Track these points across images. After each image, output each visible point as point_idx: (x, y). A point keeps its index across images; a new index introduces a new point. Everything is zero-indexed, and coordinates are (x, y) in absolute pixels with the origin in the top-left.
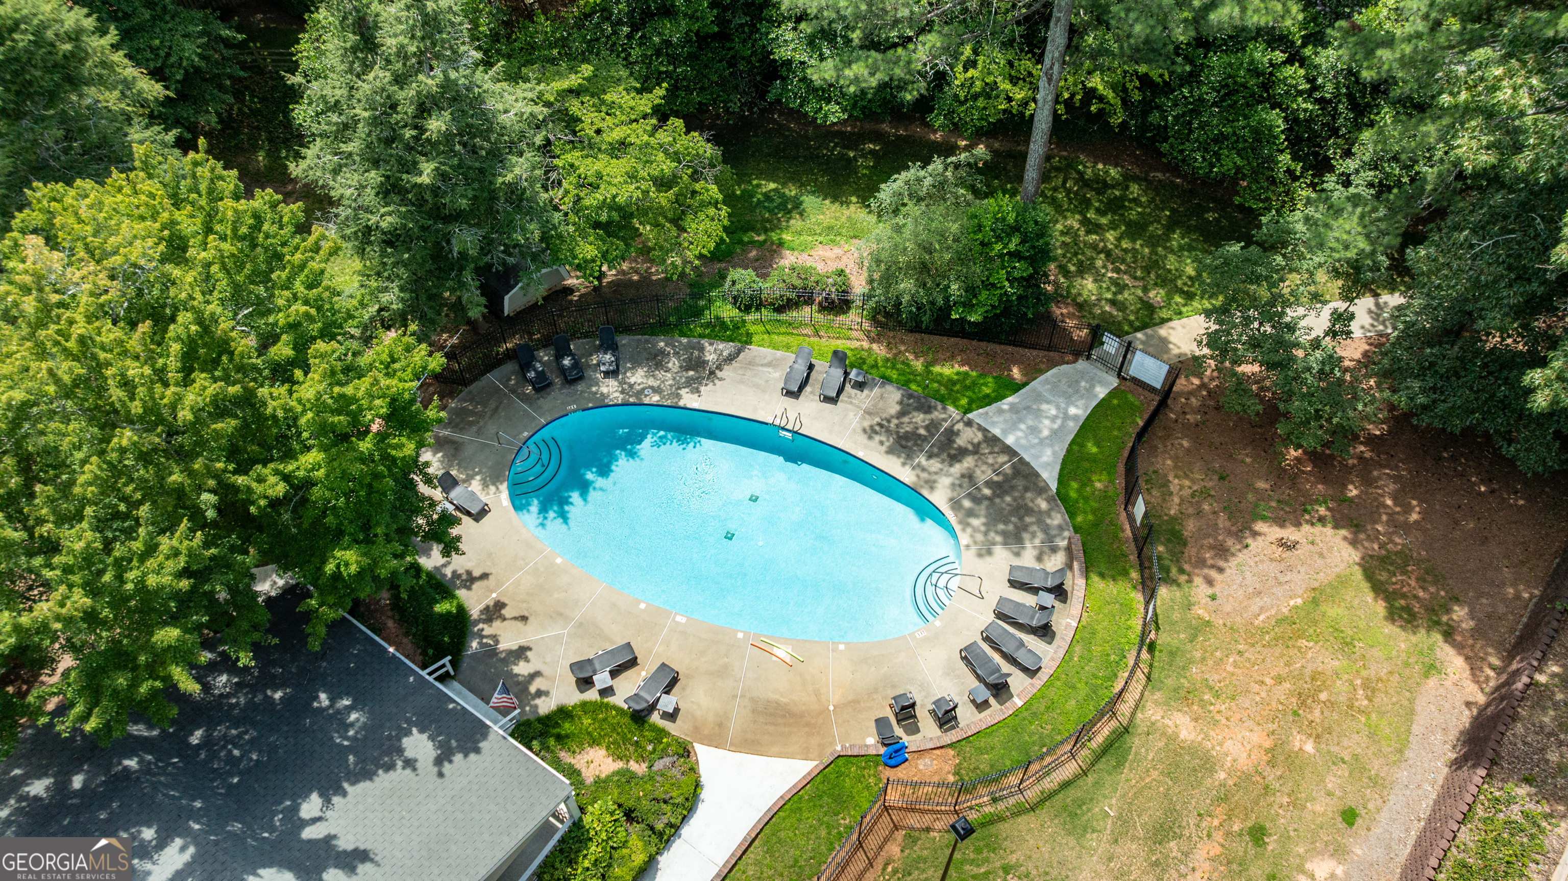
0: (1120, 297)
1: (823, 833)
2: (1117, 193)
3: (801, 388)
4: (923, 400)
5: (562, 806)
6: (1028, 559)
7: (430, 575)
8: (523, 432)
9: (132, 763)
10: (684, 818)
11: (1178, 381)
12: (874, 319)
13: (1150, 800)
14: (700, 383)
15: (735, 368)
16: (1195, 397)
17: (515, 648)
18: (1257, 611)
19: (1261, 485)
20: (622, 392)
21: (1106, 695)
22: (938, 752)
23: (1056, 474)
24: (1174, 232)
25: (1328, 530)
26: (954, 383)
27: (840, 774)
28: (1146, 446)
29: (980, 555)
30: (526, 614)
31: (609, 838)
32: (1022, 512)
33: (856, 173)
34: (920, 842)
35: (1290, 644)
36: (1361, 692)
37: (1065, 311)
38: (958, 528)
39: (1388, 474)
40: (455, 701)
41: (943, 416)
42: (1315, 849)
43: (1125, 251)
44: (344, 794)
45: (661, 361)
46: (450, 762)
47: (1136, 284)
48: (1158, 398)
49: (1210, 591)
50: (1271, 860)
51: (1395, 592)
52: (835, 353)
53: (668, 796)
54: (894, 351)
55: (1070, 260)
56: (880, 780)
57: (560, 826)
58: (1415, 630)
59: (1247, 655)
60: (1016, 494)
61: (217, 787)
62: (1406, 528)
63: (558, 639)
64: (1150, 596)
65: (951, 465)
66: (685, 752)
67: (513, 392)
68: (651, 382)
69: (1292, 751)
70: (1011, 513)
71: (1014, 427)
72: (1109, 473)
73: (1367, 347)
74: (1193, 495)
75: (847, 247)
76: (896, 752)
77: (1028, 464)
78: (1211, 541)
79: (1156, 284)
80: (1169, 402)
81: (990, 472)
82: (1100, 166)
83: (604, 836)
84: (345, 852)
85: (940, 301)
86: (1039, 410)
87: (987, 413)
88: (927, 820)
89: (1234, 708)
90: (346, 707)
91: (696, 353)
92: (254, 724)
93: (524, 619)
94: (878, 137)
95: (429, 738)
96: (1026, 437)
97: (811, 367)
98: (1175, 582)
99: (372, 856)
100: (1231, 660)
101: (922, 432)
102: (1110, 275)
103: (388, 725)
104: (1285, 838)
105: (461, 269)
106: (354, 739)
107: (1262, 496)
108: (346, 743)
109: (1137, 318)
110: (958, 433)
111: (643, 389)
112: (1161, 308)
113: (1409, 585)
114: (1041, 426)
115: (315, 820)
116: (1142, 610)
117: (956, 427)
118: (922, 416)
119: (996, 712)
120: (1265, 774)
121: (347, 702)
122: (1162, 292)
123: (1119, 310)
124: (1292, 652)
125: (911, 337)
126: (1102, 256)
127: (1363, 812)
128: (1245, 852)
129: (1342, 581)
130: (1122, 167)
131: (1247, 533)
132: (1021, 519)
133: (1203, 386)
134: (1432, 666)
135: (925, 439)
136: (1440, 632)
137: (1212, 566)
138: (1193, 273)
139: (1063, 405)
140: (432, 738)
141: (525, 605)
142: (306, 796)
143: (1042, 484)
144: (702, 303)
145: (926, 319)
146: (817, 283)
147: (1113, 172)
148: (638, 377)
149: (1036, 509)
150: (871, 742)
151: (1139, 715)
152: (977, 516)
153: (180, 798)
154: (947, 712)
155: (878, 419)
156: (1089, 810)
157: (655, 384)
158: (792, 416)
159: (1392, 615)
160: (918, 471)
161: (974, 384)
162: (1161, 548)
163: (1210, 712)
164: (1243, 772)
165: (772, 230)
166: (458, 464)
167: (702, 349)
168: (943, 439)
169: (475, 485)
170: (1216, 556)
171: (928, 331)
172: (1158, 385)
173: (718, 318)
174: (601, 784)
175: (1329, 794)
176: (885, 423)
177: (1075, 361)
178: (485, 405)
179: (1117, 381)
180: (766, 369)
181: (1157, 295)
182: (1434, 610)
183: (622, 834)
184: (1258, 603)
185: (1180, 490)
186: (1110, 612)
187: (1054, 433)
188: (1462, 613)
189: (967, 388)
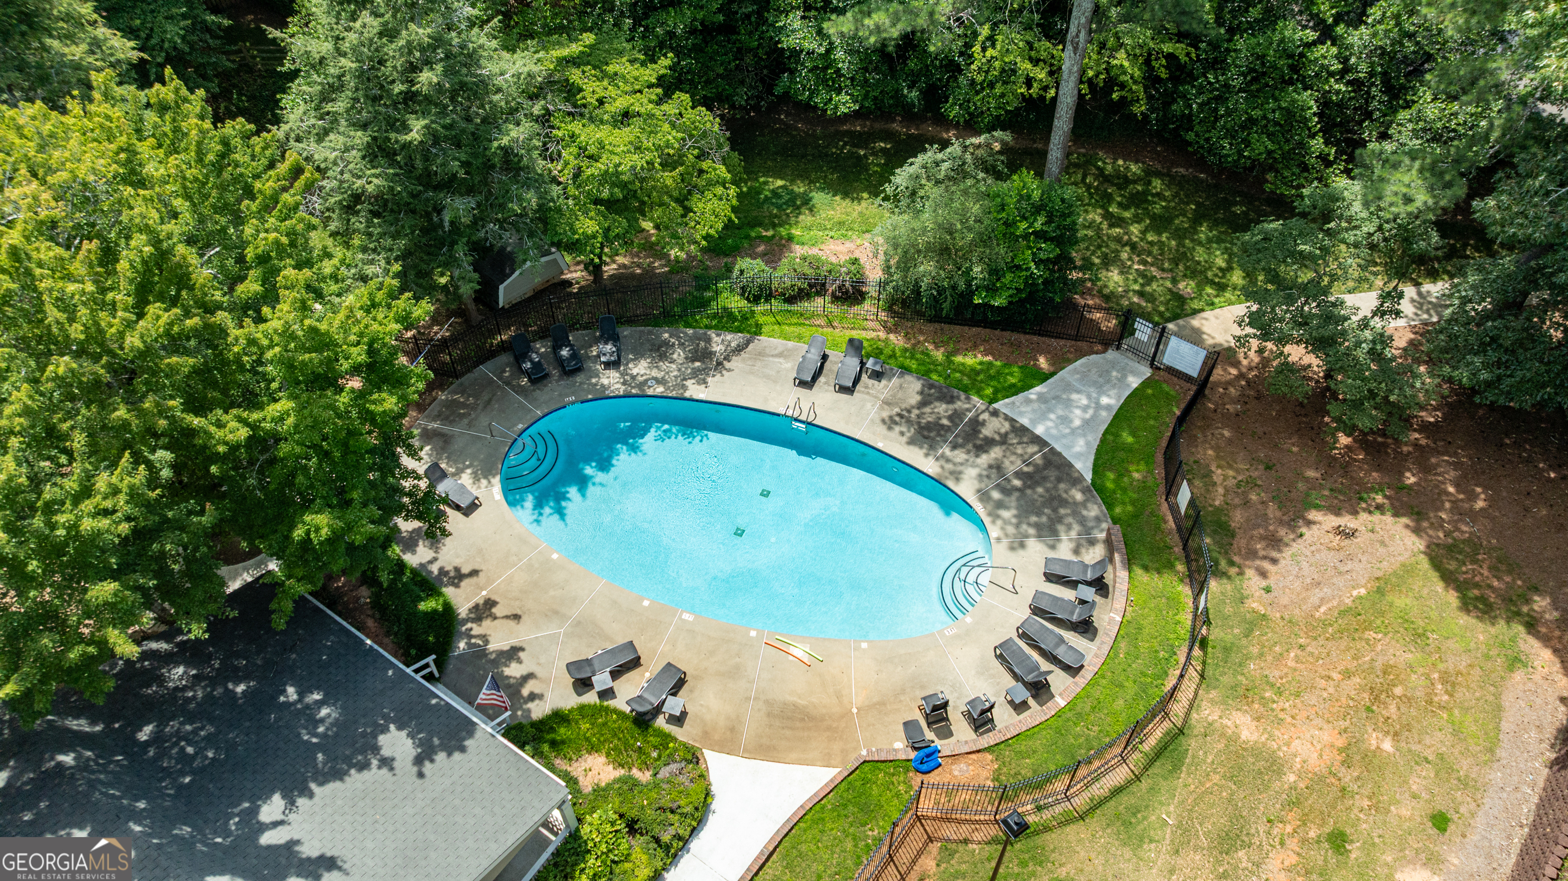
0: (1148, 289)
1: (849, 845)
2: (1140, 188)
3: (815, 378)
4: (945, 390)
5: (556, 813)
6: (1064, 551)
7: (414, 572)
8: (517, 424)
9: (67, 759)
10: (694, 830)
11: (1215, 372)
12: (890, 309)
13: (1212, 806)
14: (708, 375)
15: (744, 359)
16: (1234, 387)
17: (506, 648)
18: (1317, 603)
19: (1311, 473)
20: (624, 383)
21: (1156, 695)
22: (974, 756)
23: (1090, 463)
24: (1201, 225)
25: (1388, 518)
26: (978, 373)
27: (865, 782)
28: (1185, 435)
29: (1012, 548)
30: (519, 613)
31: (610, 851)
32: (1056, 503)
33: (867, 170)
34: (957, 855)
35: (1356, 636)
36: (1440, 687)
37: (1090, 302)
38: (987, 520)
39: (1447, 461)
40: (437, 697)
41: (967, 406)
42: (1404, 857)
43: (1151, 243)
44: (311, 795)
45: (665, 353)
46: (432, 761)
47: (1165, 275)
48: (1194, 388)
49: (1264, 583)
50: (1356, 869)
51: (1466, 582)
52: (851, 341)
53: (675, 806)
54: (913, 341)
55: (1093, 253)
56: (911, 787)
57: (553, 838)
58: (1493, 621)
59: (1309, 649)
60: (1049, 485)
61: (166, 788)
62: (1473, 516)
63: (553, 638)
64: (1199, 587)
65: (977, 456)
66: (694, 758)
67: (508, 383)
68: (655, 373)
69: (1368, 750)
70: (1044, 505)
71: (1043, 417)
72: (1147, 463)
73: (1413, 336)
74: (1238, 485)
75: (859, 242)
76: (928, 756)
77: (1059, 454)
78: (1262, 531)
79: (1185, 276)
80: (1207, 392)
81: (1019, 462)
82: (1120, 162)
83: (603, 848)
84: (309, 859)
85: (962, 286)
86: (1069, 400)
87: (1013, 403)
88: (964, 831)
89: (1299, 705)
90: (316, 702)
91: (702, 344)
92: (211, 720)
93: (516, 617)
94: (888, 136)
95: (408, 735)
96: (1057, 427)
97: (825, 357)
98: (1224, 574)
99: (340, 863)
100: (1292, 655)
101: (945, 422)
102: (1136, 267)
103: (363, 721)
104: (1369, 846)
105: (453, 243)
106: (324, 736)
107: (1313, 485)
108: (314, 740)
109: (1167, 309)
110: (983, 423)
111: (646, 381)
112: (1191, 299)
113: (1482, 575)
114: (1072, 416)
115: (276, 824)
116: (1191, 605)
117: (981, 417)
118: (944, 406)
119: (1036, 713)
120: (1340, 775)
121: (317, 696)
122: (1192, 284)
123: (1148, 301)
124: (1359, 645)
125: (931, 327)
126: (1127, 248)
127: (1455, 817)
128: (1325, 861)
129: (1408, 570)
130: (1143, 163)
131: (1301, 522)
132: (1055, 510)
133: (1241, 376)
134: (1517, 659)
135: (948, 429)
136: (1521, 623)
137: (1265, 558)
138: (1224, 265)
139: (1094, 395)
140: (411, 735)
141: (517, 603)
142: (268, 797)
143: (1076, 475)
144: (708, 294)
145: (946, 306)
146: (830, 272)
147: (1134, 168)
148: (641, 368)
149: (1070, 500)
150: (900, 747)
151: (1194, 715)
152: (1007, 508)
153: (121, 798)
154: (984, 712)
155: (897, 410)
156: (1145, 818)
157: (660, 375)
158: (805, 407)
159: (1466, 606)
160: (942, 462)
161: (999, 373)
162: (1208, 540)
163: (1273, 710)
164: (1315, 774)
165: (781, 225)
166: (448, 458)
167: (708, 340)
168: (967, 429)
169: (466, 479)
170: (1267, 546)
171: (949, 321)
172: (1194, 374)
173: (725, 309)
174: (601, 793)
175: (1415, 796)
176: (904, 413)
177: (1104, 352)
178: (477, 396)
179: (1150, 371)
180: (777, 360)
181: (1187, 287)
182: (1511, 600)
183: (624, 846)
184: (1315, 596)
185: (1224, 480)
186: (1156, 607)
187: (1086, 423)
188: (1544, 604)
189: (991, 378)
